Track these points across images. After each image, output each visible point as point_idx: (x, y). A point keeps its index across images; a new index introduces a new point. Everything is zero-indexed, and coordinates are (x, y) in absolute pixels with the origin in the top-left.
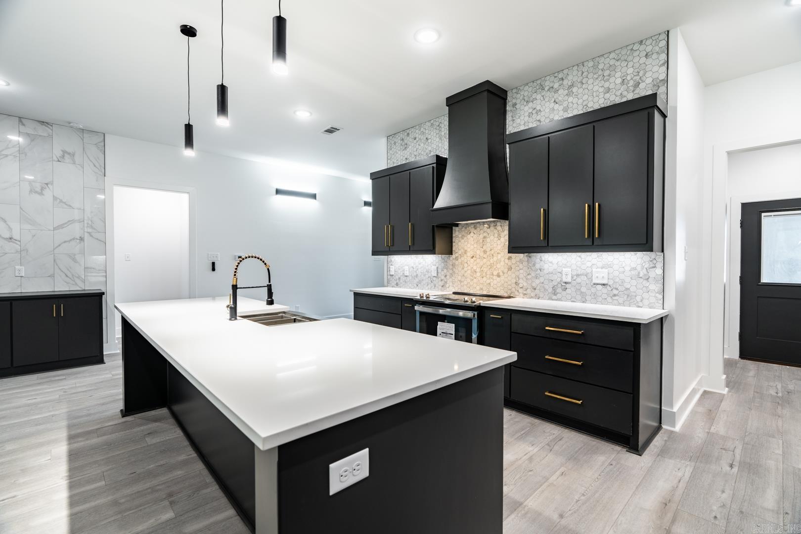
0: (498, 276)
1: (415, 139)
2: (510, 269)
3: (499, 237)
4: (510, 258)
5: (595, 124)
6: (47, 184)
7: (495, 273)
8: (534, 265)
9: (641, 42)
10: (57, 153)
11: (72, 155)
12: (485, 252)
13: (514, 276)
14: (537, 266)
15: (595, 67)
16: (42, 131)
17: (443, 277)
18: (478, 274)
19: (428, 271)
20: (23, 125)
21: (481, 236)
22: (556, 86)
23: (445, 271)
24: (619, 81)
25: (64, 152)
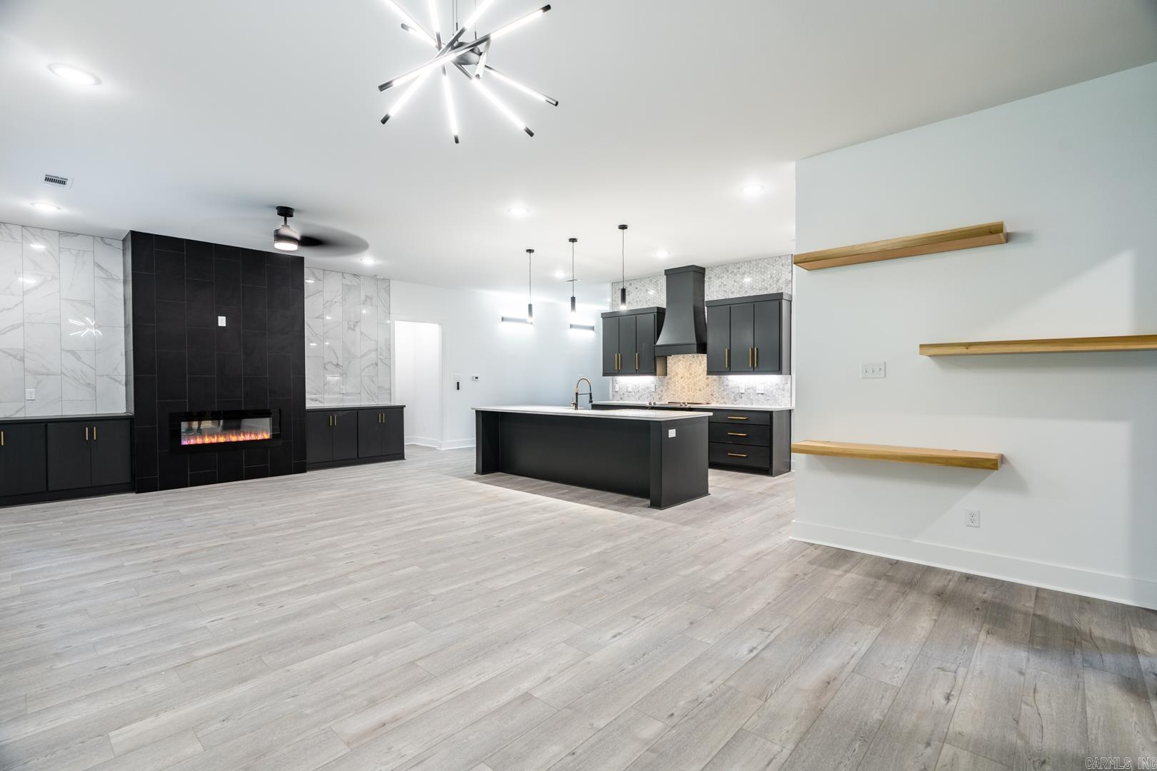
0: (700, 390)
1: (637, 288)
2: (708, 385)
3: (700, 364)
4: (707, 378)
5: (755, 303)
6: (357, 322)
7: (698, 388)
8: (723, 383)
9: (780, 257)
10: (363, 298)
11: (371, 298)
12: (691, 374)
13: (710, 390)
14: (725, 383)
15: (757, 265)
16: (355, 282)
17: (660, 392)
18: (686, 389)
19: (648, 388)
20: (344, 278)
21: (688, 363)
22: (736, 271)
23: (662, 387)
24: (769, 276)
25: (367, 297)
